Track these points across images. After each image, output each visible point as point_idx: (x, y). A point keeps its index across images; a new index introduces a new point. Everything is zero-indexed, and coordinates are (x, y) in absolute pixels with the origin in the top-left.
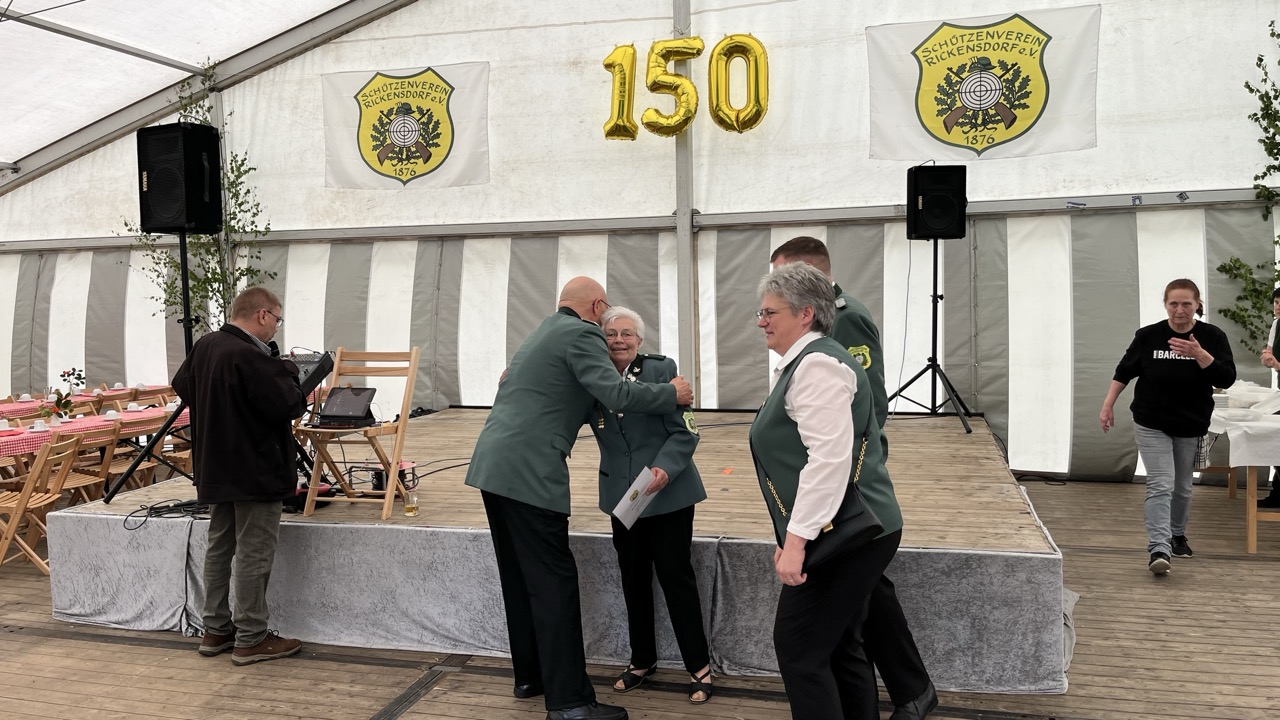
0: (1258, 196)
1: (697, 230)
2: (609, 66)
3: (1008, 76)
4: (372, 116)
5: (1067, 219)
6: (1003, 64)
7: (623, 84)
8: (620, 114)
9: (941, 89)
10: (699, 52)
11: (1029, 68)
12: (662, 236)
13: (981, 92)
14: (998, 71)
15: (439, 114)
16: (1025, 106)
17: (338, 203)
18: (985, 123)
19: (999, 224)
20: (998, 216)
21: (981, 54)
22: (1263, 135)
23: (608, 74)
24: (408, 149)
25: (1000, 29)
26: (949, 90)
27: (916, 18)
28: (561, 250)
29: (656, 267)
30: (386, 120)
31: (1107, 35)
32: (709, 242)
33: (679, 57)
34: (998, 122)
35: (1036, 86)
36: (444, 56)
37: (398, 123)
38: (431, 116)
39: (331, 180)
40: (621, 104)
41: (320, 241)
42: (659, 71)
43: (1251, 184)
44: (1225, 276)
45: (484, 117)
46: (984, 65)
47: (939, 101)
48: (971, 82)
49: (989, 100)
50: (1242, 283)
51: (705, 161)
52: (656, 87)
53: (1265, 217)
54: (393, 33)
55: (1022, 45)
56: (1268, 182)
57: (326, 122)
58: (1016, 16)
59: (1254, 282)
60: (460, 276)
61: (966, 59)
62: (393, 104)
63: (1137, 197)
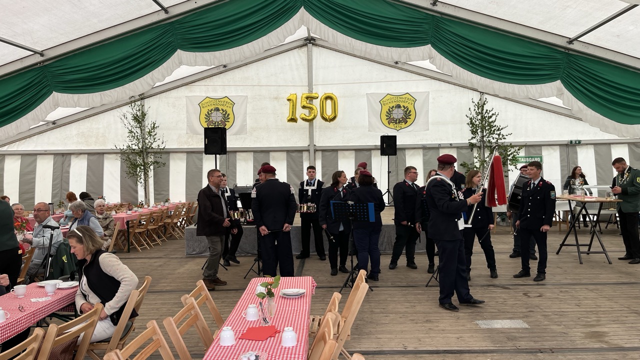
0: (470, 145)
1: (316, 151)
2: (289, 100)
3: (406, 110)
4: (205, 111)
5: (422, 150)
6: (404, 106)
7: (293, 106)
8: (292, 115)
9: (387, 112)
10: (317, 98)
11: (411, 108)
12: (304, 152)
13: (398, 114)
14: (403, 108)
15: (229, 111)
16: (410, 118)
17: (190, 139)
18: (399, 123)
19: (404, 151)
20: (404, 149)
21: (398, 103)
22: (471, 129)
23: (288, 102)
24: (218, 123)
25: (403, 96)
26: (389, 113)
27: (379, 92)
28: (271, 156)
29: (302, 163)
30: (210, 113)
31: (431, 100)
32: (319, 154)
33: (310, 98)
34: (402, 122)
35: (413, 113)
36: (231, 93)
37: (214, 114)
38: (226, 112)
39: (189, 132)
40: (293, 112)
41: (182, 152)
42: (305, 103)
43: (468, 142)
44: (462, 167)
45: (246, 113)
46: (399, 106)
47: (387, 116)
48: (395, 111)
49: (400, 116)
50: (466, 169)
51: (317, 130)
52: (304, 107)
53: (472, 151)
54: (212, 84)
55: (409, 101)
56: (472, 141)
57: (187, 112)
58: (407, 93)
59: (469, 168)
60: (236, 165)
61: (394, 104)
62: (213, 107)
63: (440, 145)
